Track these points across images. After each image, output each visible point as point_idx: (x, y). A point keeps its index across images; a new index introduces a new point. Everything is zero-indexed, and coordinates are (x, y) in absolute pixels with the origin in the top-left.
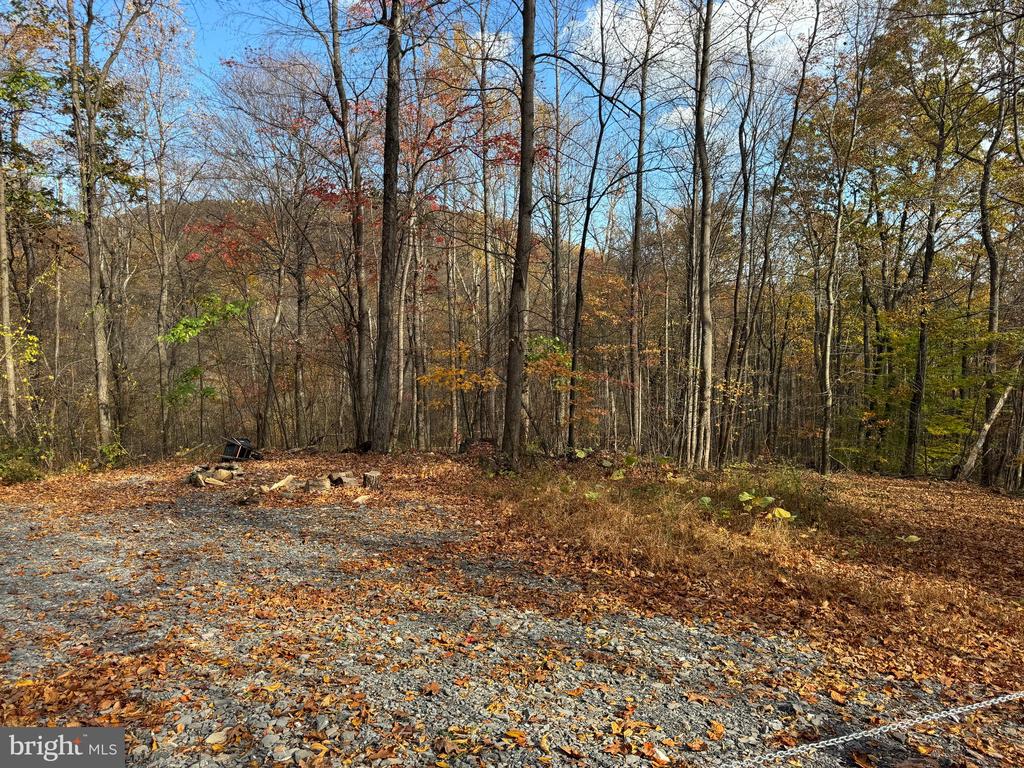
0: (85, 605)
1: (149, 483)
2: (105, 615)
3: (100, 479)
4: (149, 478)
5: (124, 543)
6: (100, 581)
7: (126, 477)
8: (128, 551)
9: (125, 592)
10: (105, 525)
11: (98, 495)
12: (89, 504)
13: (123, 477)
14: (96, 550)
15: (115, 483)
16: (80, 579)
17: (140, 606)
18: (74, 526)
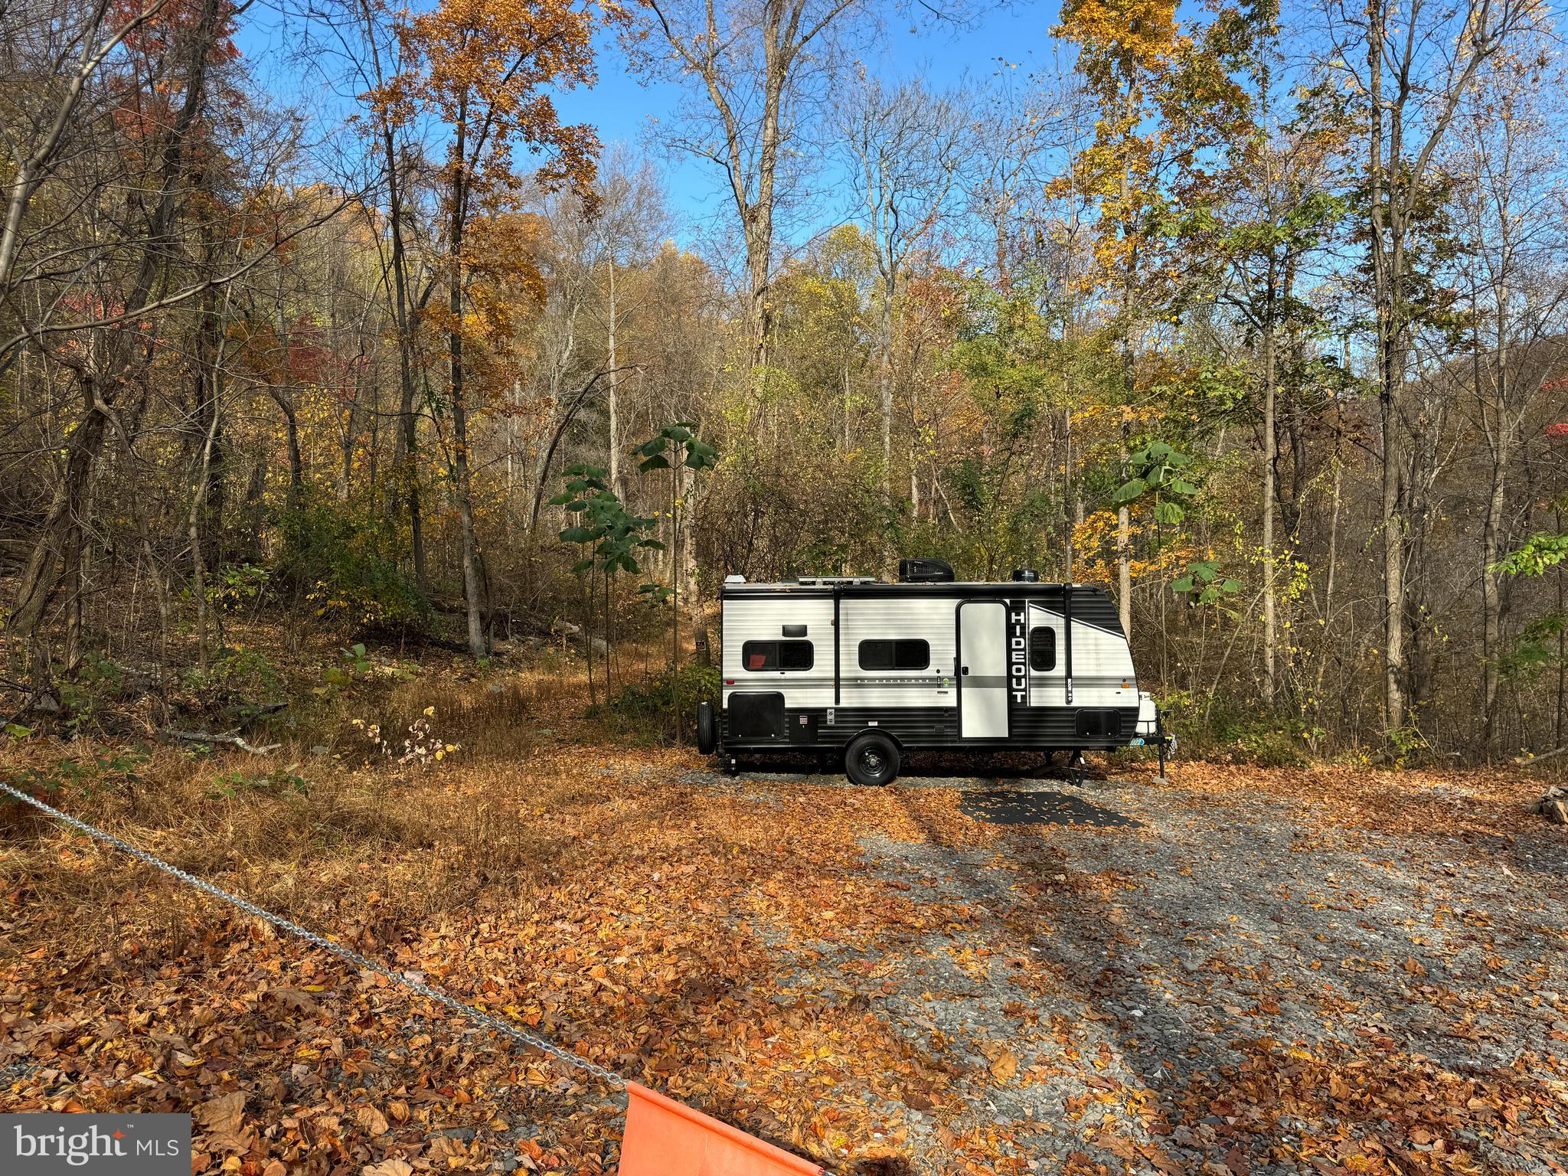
0: (1377, 968)
1: (1465, 799)
2: (1408, 993)
3: (1387, 779)
4: (1465, 792)
5: (1431, 887)
6: (1396, 938)
7: (1428, 783)
8: (1439, 903)
9: (1437, 967)
10: (1400, 853)
11: (1386, 803)
12: (1374, 815)
13: (1423, 784)
14: (1389, 889)
15: (1412, 790)
16: (1367, 927)
17: (1464, 996)
18: (1354, 845)
